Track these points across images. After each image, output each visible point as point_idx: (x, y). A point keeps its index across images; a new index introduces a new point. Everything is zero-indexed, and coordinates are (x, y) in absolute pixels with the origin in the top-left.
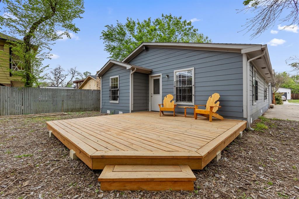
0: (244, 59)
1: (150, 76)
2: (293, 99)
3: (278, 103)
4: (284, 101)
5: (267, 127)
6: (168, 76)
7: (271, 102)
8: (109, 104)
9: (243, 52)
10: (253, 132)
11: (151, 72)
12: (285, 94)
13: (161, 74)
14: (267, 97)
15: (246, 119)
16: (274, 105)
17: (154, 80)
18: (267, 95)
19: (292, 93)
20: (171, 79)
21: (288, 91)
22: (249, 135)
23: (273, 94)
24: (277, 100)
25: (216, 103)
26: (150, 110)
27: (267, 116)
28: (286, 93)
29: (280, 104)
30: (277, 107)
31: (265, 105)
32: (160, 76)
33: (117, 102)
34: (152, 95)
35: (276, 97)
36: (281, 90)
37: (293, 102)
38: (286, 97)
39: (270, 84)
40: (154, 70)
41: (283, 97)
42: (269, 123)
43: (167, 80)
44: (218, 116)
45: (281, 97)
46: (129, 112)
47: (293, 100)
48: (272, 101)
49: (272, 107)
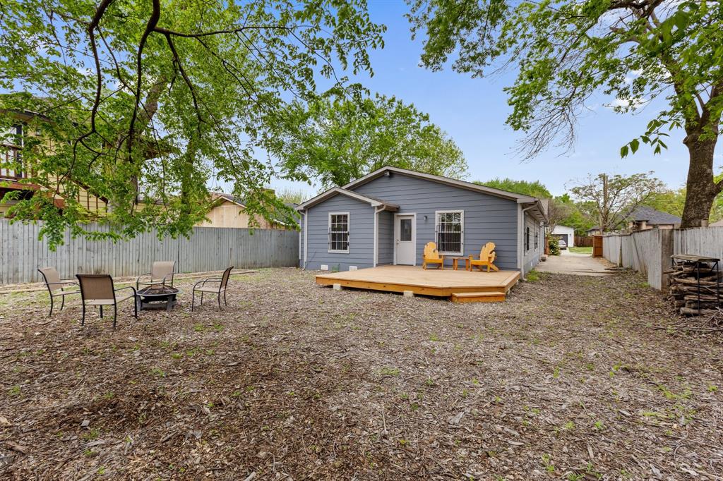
0: (519, 209)
1: (395, 214)
2: (578, 246)
3: (553, 254)
4: (562, 249)
5: (538, 278)
6: (426, 217)
7: (543, 251)
8: (326, 255)
9: (518, 201)
10: (527, 282)
11: (398, 210)
12: (565, 237)
13: (415, 214)
14: (538, 245)
15: (520, 270)
16: (546, 256)
17: (402, 220)
18: (538, 242)
19: (576, 234)
20: (430, 221)
21: (570, 232)
22: (522, 284)
23: (546, 238)
24: (552, 249)
25: (491, 253)
26: (395, 263)
27: (538, 270)
28: (567, 235)
29: (556, 255)
30: (552, 260)
31: (535, 256)
32: (413, 216)
33: (347, 251)
34: (398, 242)
35: (550, 242)
36: (559, 230)
37: (578, 251)
38: (567, 242)
39: (542, 224)
40: (402, 207)
41: (561, 244)
42: (540, 275)
43: (424, 222)
44: (494, 267)
45: (557, 244)
46: (373, 266)
47: (576, 248)
48: (545, 250)
49: (544, 260)
